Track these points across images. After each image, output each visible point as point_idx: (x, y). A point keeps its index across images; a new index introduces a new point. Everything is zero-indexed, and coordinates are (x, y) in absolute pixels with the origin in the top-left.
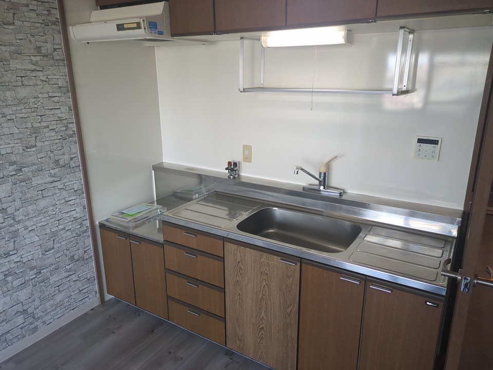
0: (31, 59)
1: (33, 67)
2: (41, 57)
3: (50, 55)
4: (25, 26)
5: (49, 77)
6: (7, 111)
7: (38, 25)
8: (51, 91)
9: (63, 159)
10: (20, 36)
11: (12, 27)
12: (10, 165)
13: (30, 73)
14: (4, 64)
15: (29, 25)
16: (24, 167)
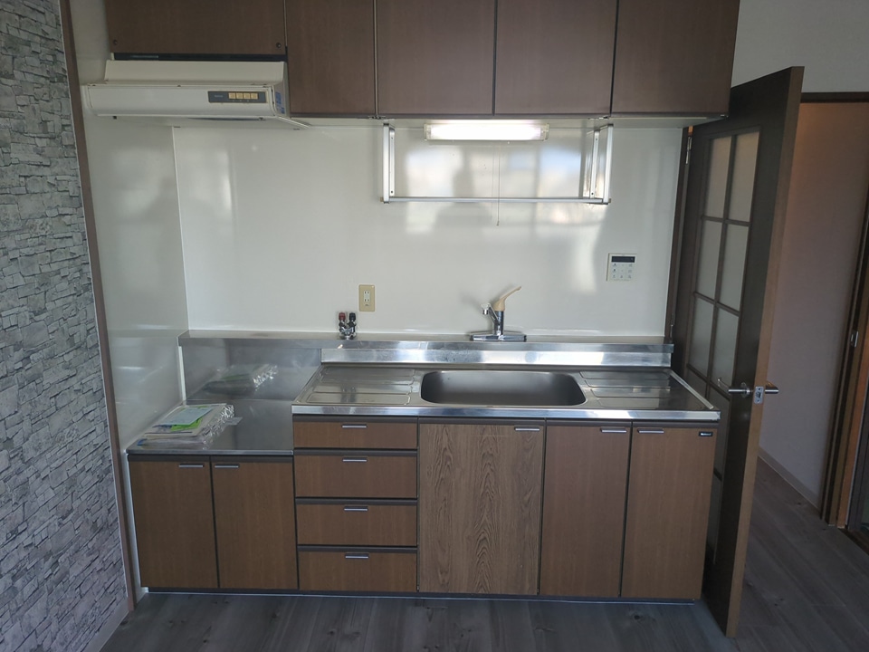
0: (36, 144)
1: (38, 159)
2: (48, 140)
3: (58, 137)
4: (27, 81)
5: (58, 178)
6: (9, 243)
7: (42, 80)
8: (60, 205)
9: (78, 334)
10: (22, 100)
11: (10, 82)
12: (15, 350)
13: (36, 169)
14: (3, 152)
15: (32, 80)
16: (33, 352)
